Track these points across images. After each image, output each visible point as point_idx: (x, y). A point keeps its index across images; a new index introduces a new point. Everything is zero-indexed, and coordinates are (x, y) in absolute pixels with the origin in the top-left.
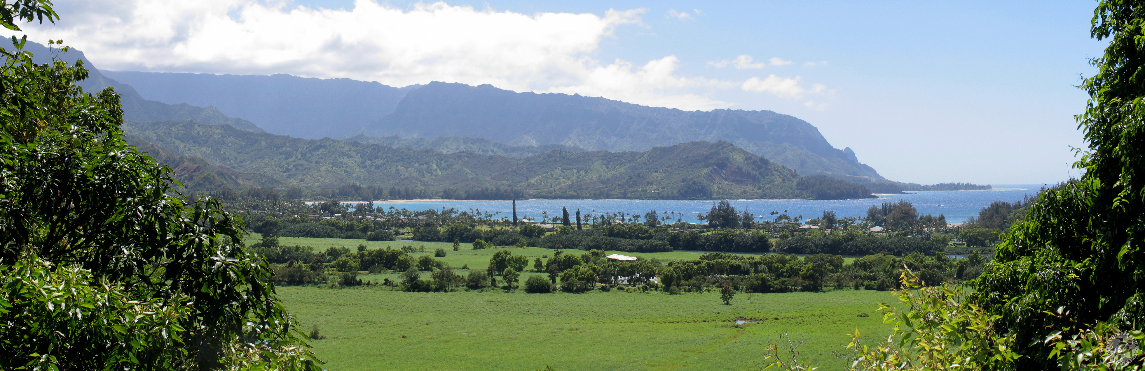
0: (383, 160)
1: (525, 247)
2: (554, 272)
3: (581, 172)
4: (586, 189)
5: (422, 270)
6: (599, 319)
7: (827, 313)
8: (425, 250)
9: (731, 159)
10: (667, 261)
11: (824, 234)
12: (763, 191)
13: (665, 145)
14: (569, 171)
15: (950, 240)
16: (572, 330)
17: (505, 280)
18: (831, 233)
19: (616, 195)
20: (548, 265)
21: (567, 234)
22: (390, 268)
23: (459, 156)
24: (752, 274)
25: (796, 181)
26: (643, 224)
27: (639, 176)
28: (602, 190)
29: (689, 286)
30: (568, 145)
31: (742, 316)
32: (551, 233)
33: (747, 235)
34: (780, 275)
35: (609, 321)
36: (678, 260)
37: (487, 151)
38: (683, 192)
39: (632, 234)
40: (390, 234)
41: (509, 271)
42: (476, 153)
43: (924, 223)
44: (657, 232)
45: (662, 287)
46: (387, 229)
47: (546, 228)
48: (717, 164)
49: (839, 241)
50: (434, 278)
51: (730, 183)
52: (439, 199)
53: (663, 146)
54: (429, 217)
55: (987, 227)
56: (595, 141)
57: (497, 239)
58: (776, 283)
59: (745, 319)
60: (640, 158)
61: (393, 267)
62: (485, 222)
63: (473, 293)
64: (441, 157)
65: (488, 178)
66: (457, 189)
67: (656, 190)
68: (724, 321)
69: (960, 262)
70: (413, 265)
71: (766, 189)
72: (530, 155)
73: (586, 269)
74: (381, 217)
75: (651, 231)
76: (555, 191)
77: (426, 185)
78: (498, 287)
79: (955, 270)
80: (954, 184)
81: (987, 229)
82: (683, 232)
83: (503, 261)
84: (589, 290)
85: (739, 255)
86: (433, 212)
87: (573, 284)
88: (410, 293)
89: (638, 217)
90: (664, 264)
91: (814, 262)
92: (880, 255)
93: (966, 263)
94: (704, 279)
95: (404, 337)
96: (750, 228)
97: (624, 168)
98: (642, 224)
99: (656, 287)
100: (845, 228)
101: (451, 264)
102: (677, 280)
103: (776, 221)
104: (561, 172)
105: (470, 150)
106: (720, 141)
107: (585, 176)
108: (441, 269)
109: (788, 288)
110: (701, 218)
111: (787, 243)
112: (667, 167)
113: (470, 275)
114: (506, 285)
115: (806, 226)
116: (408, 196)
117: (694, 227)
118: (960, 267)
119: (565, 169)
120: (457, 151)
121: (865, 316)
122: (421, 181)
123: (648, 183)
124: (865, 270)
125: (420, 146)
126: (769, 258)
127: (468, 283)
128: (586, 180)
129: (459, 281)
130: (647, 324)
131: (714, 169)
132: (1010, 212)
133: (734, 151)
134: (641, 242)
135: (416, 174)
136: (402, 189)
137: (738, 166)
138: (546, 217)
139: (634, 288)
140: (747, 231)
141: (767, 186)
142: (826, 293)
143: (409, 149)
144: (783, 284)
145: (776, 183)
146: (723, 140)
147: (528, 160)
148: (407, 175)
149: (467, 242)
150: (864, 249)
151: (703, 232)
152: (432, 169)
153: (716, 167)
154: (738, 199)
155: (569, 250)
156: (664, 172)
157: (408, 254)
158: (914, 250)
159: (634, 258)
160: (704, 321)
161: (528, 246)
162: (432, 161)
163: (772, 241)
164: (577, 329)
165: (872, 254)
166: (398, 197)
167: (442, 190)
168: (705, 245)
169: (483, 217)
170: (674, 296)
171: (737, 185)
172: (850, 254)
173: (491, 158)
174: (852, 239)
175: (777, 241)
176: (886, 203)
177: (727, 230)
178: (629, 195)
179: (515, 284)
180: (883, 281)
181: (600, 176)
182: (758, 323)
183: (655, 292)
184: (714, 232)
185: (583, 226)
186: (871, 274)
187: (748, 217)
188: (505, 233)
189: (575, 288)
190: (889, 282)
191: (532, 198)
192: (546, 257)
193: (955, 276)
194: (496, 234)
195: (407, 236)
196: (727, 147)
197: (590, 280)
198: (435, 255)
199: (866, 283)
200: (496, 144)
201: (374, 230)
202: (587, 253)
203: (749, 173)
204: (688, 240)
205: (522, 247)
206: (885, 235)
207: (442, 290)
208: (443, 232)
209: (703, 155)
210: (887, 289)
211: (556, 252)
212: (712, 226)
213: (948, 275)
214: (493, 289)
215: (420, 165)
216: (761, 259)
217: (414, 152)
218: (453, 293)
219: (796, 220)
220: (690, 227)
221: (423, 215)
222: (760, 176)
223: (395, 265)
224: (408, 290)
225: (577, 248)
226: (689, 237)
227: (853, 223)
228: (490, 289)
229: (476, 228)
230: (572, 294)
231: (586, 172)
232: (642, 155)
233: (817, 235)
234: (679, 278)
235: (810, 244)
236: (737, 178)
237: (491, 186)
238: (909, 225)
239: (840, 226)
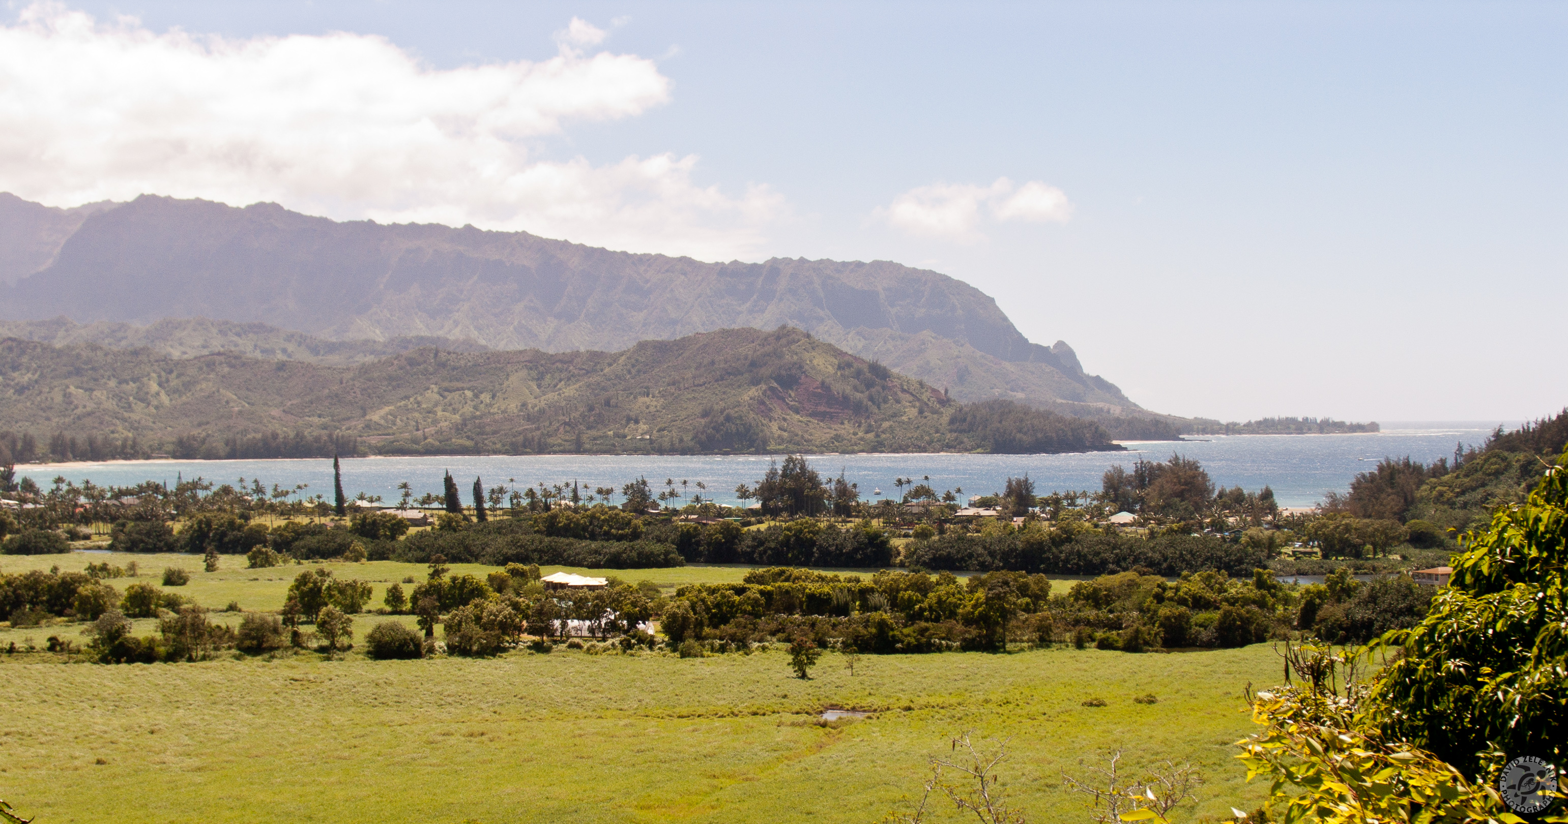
0: (33, 374)
1: (364, 560)
2: (429, 614)
3: (482, 396)
4: (495, 433)
5: (135, 616)
6: (529, 711)
7: (1018, 697)
8: (139, 572)
9: (806, 367)
10: (672, 586)
11: (1009, 528)
12: (877, 436)
13: (664, 336)
14: (456, 395)
15: (1286, 545)
16: (472, 735)
17: (322, 632)
18: (1024, 525)
19: (560, 445)
20: (414, 599)
21: (455, 531)
22: (60, 614)
23: (209, 363)
24: (855, 614)
25: (947, 413)
26: (620, 507)
27: (607, 403)
28: (530, 435)
29: (721, 639)
30: (451, 337)
31: (834, 702)
32: (420, 529)
33: (844, 531)
34: (913, 618)
35: (551, 715)
36: (697, 584)
37: (273, 351)
38: (703, 437)
39: (598, 530)
40: (57, 539)
41: (329, 614)
42: (249, 355)
43: (1225, 506)
44: (649, 524)
45: (663, 641)
46: (50, 528)
47: (409, 520)
48: (779, 379)
49: (1041, 543)
50: (163, 631)
51: (804, 419)
52: (166, 458)
53: (659, 339)
54: (146, 501)
55: (1370, 516)
56: (511, 328)
57: (302, 543)
58: (909, 633)
59: (841, 708)
60: (610, 365)
61: (68, 611)
62: (272, 508)
63: (253, 664)
64: (169, 366)
65: (275, 412)
66: (208, 435)
67: (646, 433)
68: (797, 713)
69: (1308, 591)
70: (113, 606)
71: (883, 432)
72: (369, 359)
73: (499, 607)
74: (35, 502)
75: (638, 522)
76: (426, 438)
77: (137, 429)
78: (307, 648)
79: (1295, 611)
80: (1293, 421)
81: (1367, 520)
82: (705, 524)
83: (316, 592)
84: (505, 650)
85: (830, 574)
86: (157, 488)
87: (471, 638)
88: (109, 666)
89: (609, 492)
90: (666, 593)
91: (989, 589)
92: (1130, 575)
93: (1320, 594)
94: (754, 624)
95: (99, 762)
96: (849, 516)
97: (577, 386)
98: (616, 508)
99: (651, 643)
100: (1054, 516)
101: (202, 601)
102: (695, 627)
103: (906, 501)
104: (437, 397)
105: (233, 349)
106: (784, 327)
107: (491, 405)
108: (177, 612)
109: (934, 645)
110: (744, 494)
111: (929, 547)
112: (669, 385)
113: (243, 626)
114: (325, 642)
115: (971, 512)
116: (94, 453)
117: (729, 513)
118: (1307, 604)
119: (447, 390)
120: (205, 352)
121: (1100, 704)
122: (124, 420)
123: (629, 419)
124: (1097, 606)
125: (120, 341)
126: (892, 580)
127: (242, 641)
128: (494, 414)
129: (220, 638)
130: (632, 720)
131: (772, 389)
132: (1421, 483)
133: (813, 348)
134: (615, 547)
135: (111, 405)
136: (81, 438)
137: (823, 383)
138: (407, 495)
139: (602, 644)
140: (844, 521)
141: (886, 425)
142: (1013, 656)
143: (94, 348)
144: (922, 635)
145: (905, 418)
146: (791, 324)
147: (364, 370)
148: (91, 406)
149: (234, 552)
150: (1096, 560)
151: (749, 524)
152: (147, 393)
153: (775, 385)
154: (822, 453)
155: (460, 565)
156: (663, 396)
157: (102, 581)
158: (1203, 564)
159: (602, 581)
160: (755, 714)
161: (370, 558)
162: (149, 374)
163: (898, 543)
164: (482, 734)
165: (1113, 572)
166: (71, 456)
167: (174, 440)
168: (754, 552)
169: (268, 497)
170: (689, 661)
171: (821, 424)
172: (1065, 572)
173: (281, 366)
174: (1069, 540)
175: (907, 545)
176: (1142, 462)
177: (802, 520)
178: (587, 446)
179: (344, 640)
180: (1137, 631)
181: (524, 405)
182: (870, 718)
183: (649, 652)
184: (772, 523)
185: (488, 512)
186: (1111, 616)
187: (845, 492)
188: (319, 530)
189: (475, 648)
190: (1149, 634)
191: (375, 454)
192: (410, 581)
193: (1295, 623)
194: (300, 533)
195: (96, 541)
196: (799, 341)
197: (507, 627)
198: (162, 582)
199: (1099, 634)
200: (292, 336)
201: (18, 531)
202: (501, 570)
203: (846, 398)
204: (718, 543)
205: (357, 560)
206: (1141, 530)
207: (182, 657)
208: (181, 532)
209: (746, 358)
210: (1145, 648)
211: (431, 570)
212: (767, 511)
213: (1279, 620)
214: (296, 653)
215: (120, 383)
216: (875, 582)
217: (106, 355)
218: (207, 663)
219: (949, 497)
220: (721, 513)
221: (132, 494)
222: (870, 403)
223: (71, 606)
224: (105, 660)
225: (477, 560)
226: (720, 536)
227: (1073, 504)
228: (289, 653)
229: (253, 522)
230: (469, 660)
231: (493, 397)
232: (615, 358)
233: (994, 530)
234: (700, 624)
235: (980, 550)
236: (822, 409)
237: (285, 430)
238: (1193, 509)
239: (1043, 512)
